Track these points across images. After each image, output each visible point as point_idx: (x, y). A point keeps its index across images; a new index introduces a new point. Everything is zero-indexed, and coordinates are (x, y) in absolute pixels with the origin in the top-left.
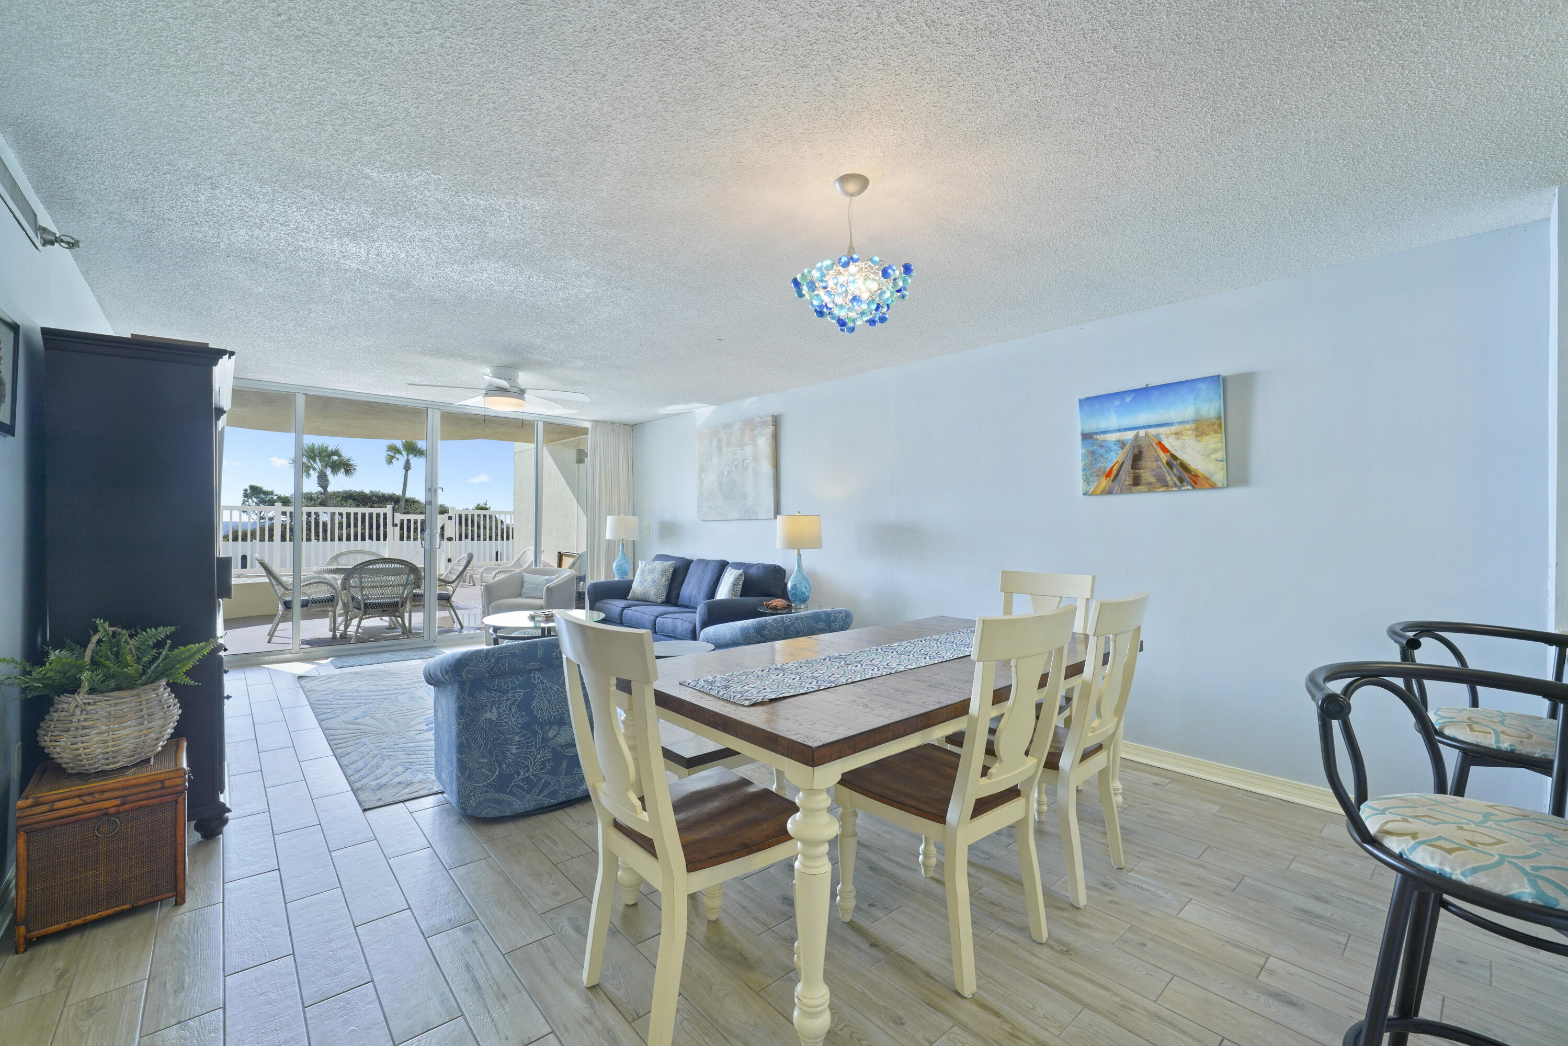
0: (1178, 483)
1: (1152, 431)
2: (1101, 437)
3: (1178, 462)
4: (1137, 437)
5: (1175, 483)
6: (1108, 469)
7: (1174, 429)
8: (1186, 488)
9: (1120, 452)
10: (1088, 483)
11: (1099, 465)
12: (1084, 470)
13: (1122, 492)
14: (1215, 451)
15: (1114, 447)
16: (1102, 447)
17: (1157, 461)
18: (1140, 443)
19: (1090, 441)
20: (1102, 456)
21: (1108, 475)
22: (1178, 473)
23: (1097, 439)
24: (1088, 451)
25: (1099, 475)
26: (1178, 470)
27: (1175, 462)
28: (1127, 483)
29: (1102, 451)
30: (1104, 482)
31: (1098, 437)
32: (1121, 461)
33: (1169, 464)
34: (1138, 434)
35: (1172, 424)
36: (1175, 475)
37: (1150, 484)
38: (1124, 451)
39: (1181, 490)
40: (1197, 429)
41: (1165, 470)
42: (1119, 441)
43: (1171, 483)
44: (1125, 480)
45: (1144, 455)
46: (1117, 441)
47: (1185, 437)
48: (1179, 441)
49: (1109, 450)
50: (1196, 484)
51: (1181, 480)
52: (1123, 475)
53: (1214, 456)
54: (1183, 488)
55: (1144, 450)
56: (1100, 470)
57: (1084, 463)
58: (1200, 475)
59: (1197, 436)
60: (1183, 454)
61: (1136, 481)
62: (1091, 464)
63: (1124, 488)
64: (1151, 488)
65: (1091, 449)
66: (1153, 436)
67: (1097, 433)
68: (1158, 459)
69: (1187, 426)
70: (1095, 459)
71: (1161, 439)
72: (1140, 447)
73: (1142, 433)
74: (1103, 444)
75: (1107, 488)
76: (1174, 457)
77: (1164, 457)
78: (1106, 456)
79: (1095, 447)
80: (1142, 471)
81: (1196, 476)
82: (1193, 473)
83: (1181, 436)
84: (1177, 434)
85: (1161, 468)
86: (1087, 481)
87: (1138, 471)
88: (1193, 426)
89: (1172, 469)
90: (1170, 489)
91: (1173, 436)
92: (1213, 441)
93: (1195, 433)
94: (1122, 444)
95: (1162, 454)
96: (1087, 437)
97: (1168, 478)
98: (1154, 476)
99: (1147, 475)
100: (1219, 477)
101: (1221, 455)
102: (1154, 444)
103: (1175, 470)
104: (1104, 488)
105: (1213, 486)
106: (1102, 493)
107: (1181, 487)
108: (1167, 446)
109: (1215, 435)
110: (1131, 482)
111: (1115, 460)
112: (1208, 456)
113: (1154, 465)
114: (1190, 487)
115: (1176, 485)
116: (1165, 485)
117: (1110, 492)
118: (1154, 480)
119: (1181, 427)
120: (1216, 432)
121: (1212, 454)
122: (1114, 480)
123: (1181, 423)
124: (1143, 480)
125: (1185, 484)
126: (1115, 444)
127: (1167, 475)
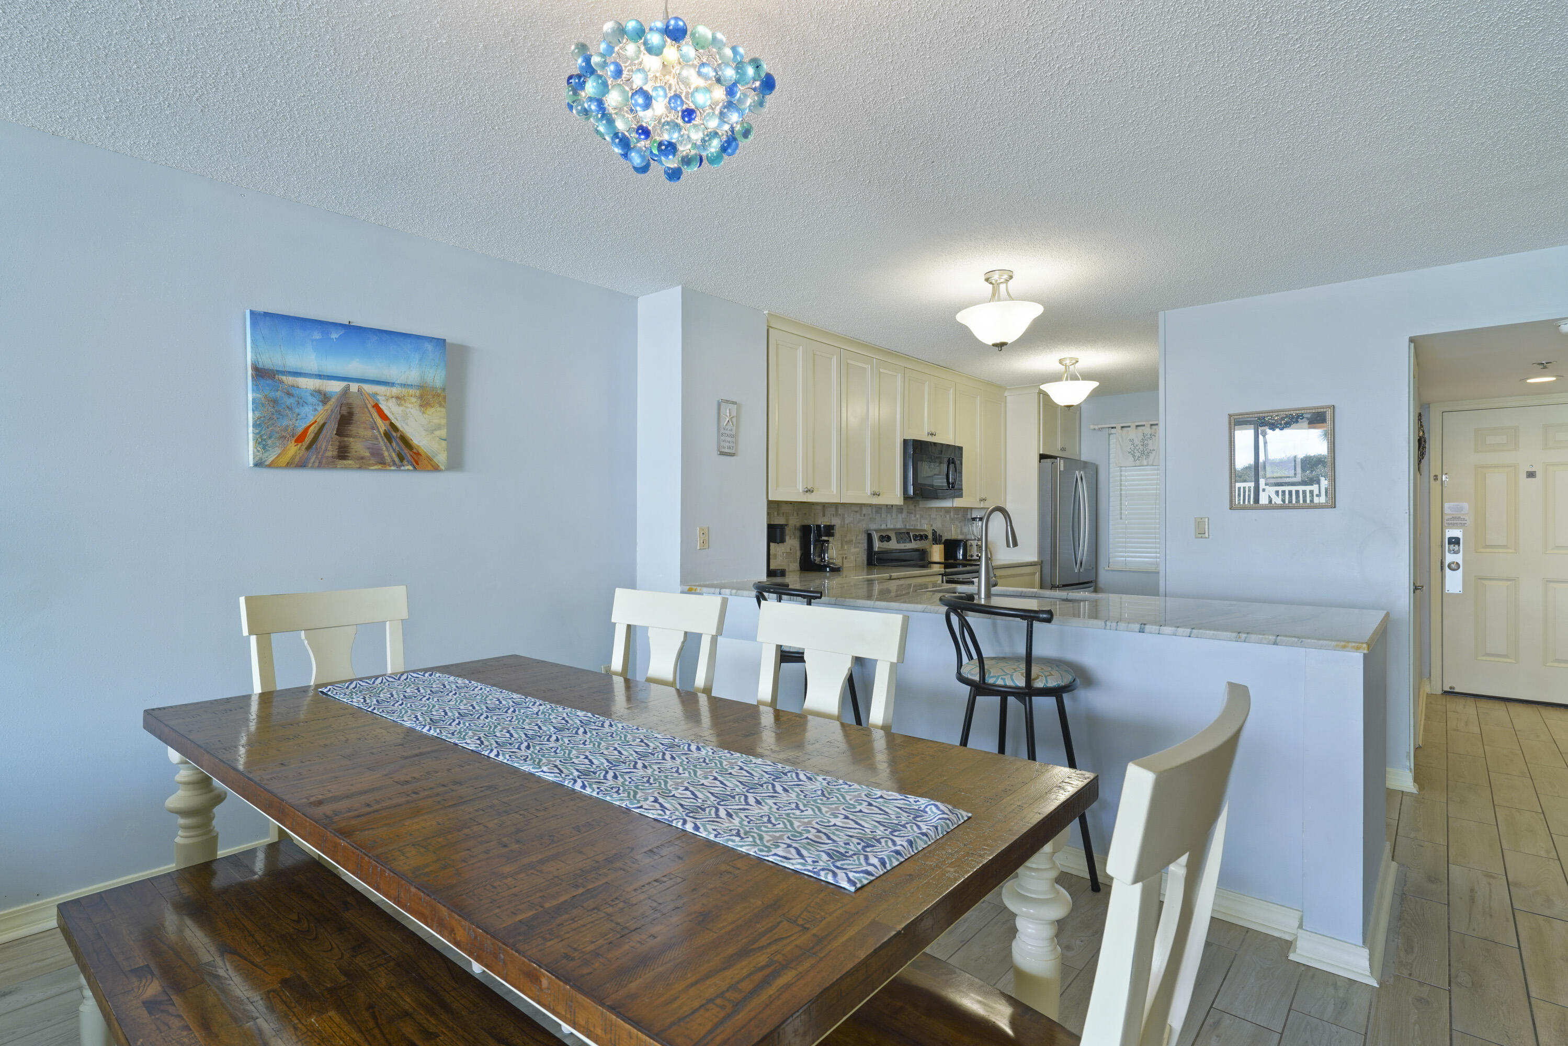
0: (396, 460)
1: (368, 388)
2: (289, 380)
3: (399, 435)
4: (346, 391)
5: (394, 461)
6: (300, 430)
7: (395, 391)
8: (407, 468)
9: (320, 408)
10: (265, 448)
11: (285, 423)
12: (255, 426)
13: (320, 466)
14: (439, 427)
15: (311, 400)
16: (289, 394)
17: (373, 428)
18: (350, 401)
19: (270, 382)
20: (290, 409)
21: (300, 439)
22: (397, 449)
23: (282, 382)
24: (266, 397)
25: (284, 437)
26: (398, 444)
27: (394, 434)
28: (329, 454)
29: (290, 401)
30: (293, 449)
31: (284, 378)
32: (321, 421)
33: (388, 436)
34: (348, 388)
35: (392, 384)
36: (394, 450)
37: (362, 458)
38: (327, 407)
39: (400, 470)
40: (421, 397)
41: (382, 443)
42: (319, 392)
43: (388, 460)
44: (326, 450)
45: (355, 418)
46: (316, 391)
47: (407, 404)
48: (401, 408)
49: (301, 403)
50: (418, 464)
51: (401, 458)
52: (322, 443)
53: (437, 433)
54: (403, 468)
55: (356, 411)
56: (286, 429)
57: (257, 414)
58: (422, 454)
59: (421, 406)
60: (404, 425)
61: (343, 453)
62: (270, 419)
63: (324, 461)
64: (362, 464)
65: (273, 395)
66: (369, 394)
67: (283, 373)
68: (374, 427)
69: (411, 391)
70: (279, 412)
71: (378, 400)
72: (350, 406)
73: (354, 387)
74: (293, 391)
75: (297, 459)
76: (394, 427)
77: (382, 426)
78: (297, 411)
79: (279, 394)
80: (351, 439)
81: (418, 454)
82: (414, 451)
83: (403, 402)
84: (399, 399)
85: (377, 439)
86: (262, 442)
87: (346, 439)
88: (418, 393)
89: (390, 442)
90: (388, 468)
91: (394, 400)
92: (437, 415)
93: (419, 401)
94: (324, 398)
95: (379, 421)
96: (260, 373)
97: (386, 454)
98: (369, 448)
99: (358, 447)
100: (441, 458)
101: (443, 433)
102: (369, 406)
103: (394, 444)
104: (293, 458)
105: (436, 469)
106: (289, 465)
107: (399, 467)
108: (386, 412)
109: (439, 409)
110: (335, 453)
111: (311, 419)
112: (432, 432)
113: (369, 433)
114: (410, 468)
115: (394, 464)
116: (382, 462)
117: (302, 464)
118: (368, 454)
119: (404, 391)
120: (441, 405)
121: (435, 430)
122: (309, 448)
123: (404, 385)
124: (352, 454)
125: (405, 462)
126: (312, 395)
127: (384, 448)
